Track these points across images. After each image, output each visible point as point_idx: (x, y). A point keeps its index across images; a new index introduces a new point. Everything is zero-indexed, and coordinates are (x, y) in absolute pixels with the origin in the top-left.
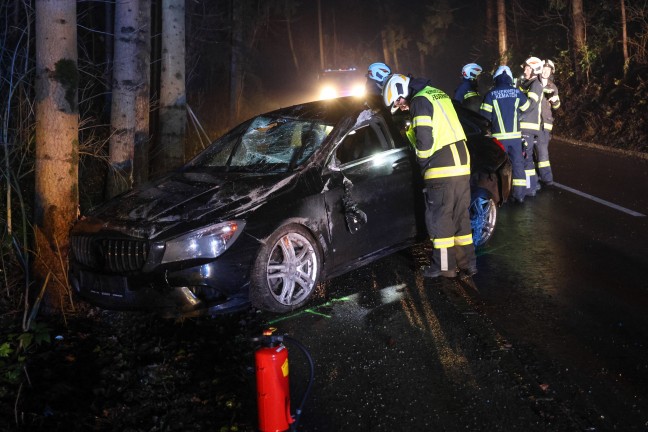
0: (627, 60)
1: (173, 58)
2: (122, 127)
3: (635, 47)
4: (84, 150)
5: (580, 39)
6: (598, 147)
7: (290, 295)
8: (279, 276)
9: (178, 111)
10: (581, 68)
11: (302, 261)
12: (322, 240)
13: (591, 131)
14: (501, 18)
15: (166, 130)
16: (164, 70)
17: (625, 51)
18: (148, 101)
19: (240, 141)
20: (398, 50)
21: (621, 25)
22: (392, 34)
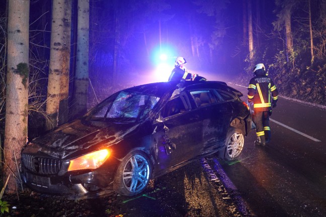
0: (313, 57)
1: (82, 55)
2: (54, 93)
3: (317, 50)
4: (31, 108)
5: (289, 45)
6: (298, 101)
7: (135, 187)
8: (129, 177)
9: (84, 82)
10: (290, 60)
11: (142, 169)
12: (152, 158)
13: (295, 92)
14: (250, 33)
15: (78, 91)
16: (78, 60)
17: (312, 53)
18: (68, 77)
19: (112, 105)
20: (199, 47)
21: (310, 39)
22: (197, 38)
